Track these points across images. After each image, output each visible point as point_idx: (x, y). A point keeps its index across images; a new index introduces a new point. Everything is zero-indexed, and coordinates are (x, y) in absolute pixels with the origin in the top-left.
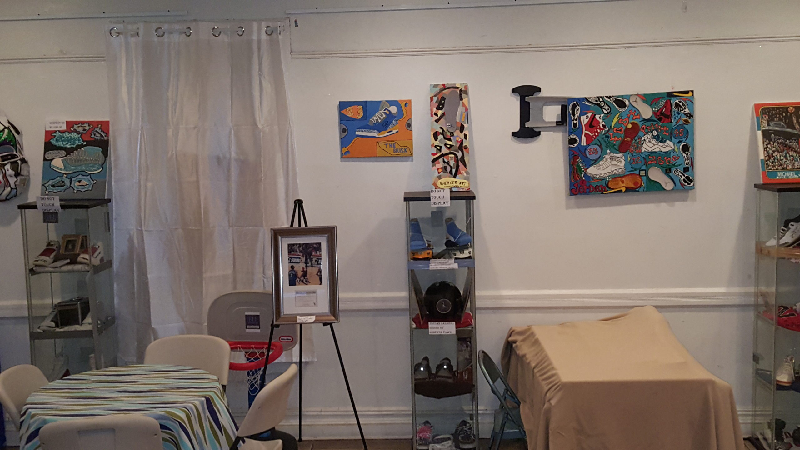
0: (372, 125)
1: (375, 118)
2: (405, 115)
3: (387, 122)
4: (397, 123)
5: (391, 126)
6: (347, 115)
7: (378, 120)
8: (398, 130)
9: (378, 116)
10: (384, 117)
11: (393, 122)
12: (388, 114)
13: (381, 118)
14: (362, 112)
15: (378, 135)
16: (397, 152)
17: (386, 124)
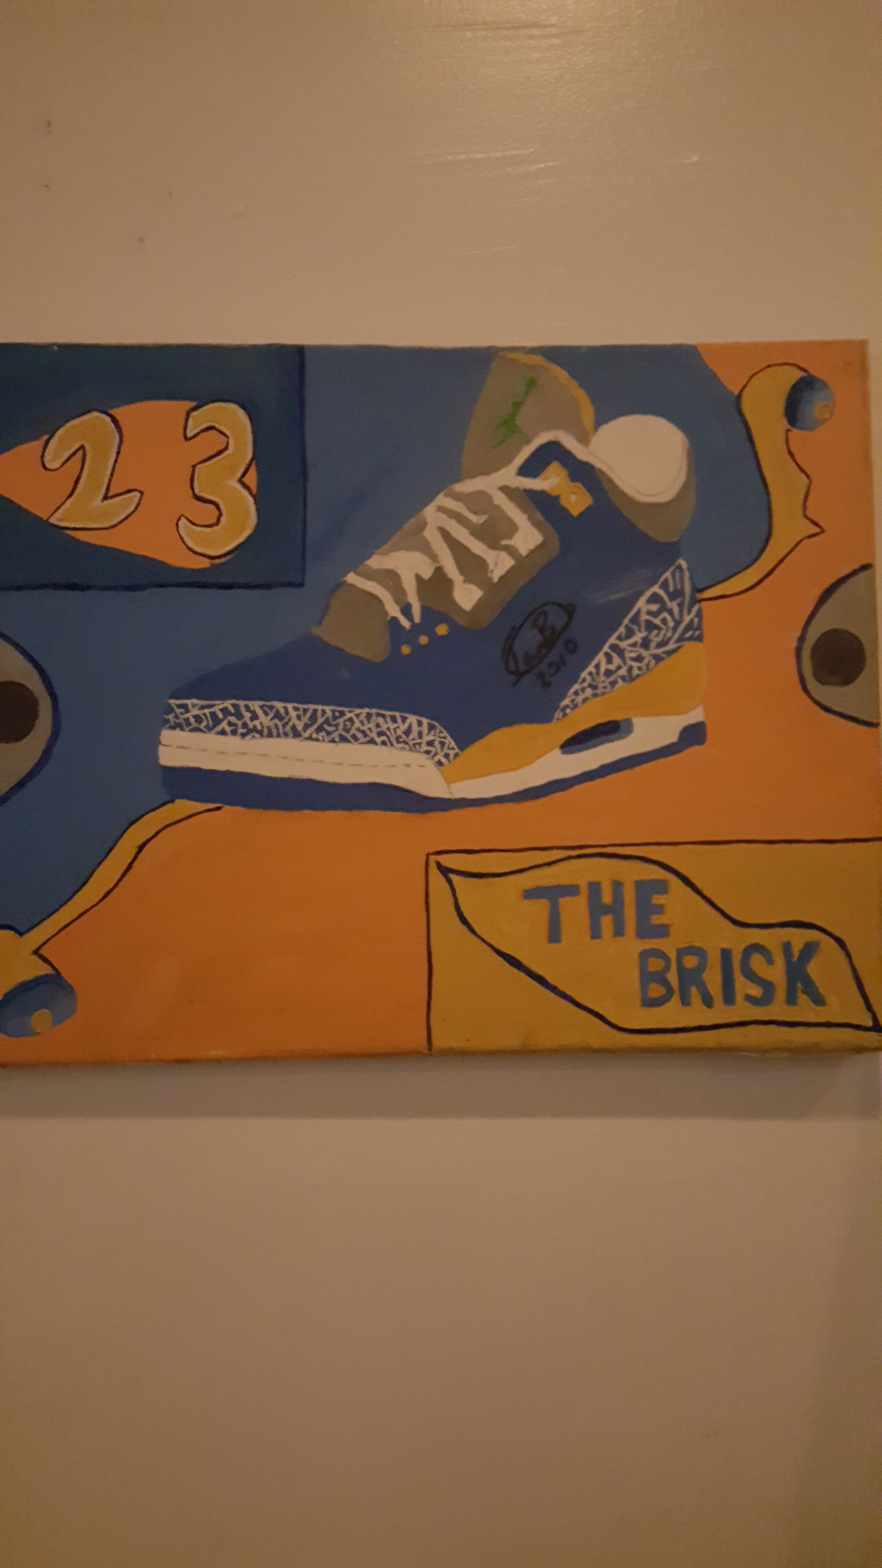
0: (370, 649)
1: (409, 566)
2: (788, 527)
3: (557, 619)
4: (690, 626)
5: (617, 660)
6: (53, 520)
7: (449, 583)
8: (696, 716)
9: (445, 534)
10: (524, 552)
11: (644, 617)
12: (575, 512)
13: (481, 563)
14: (252, 479)
15: (449, 782)
16: (685, 1001)
17: (548, 644)
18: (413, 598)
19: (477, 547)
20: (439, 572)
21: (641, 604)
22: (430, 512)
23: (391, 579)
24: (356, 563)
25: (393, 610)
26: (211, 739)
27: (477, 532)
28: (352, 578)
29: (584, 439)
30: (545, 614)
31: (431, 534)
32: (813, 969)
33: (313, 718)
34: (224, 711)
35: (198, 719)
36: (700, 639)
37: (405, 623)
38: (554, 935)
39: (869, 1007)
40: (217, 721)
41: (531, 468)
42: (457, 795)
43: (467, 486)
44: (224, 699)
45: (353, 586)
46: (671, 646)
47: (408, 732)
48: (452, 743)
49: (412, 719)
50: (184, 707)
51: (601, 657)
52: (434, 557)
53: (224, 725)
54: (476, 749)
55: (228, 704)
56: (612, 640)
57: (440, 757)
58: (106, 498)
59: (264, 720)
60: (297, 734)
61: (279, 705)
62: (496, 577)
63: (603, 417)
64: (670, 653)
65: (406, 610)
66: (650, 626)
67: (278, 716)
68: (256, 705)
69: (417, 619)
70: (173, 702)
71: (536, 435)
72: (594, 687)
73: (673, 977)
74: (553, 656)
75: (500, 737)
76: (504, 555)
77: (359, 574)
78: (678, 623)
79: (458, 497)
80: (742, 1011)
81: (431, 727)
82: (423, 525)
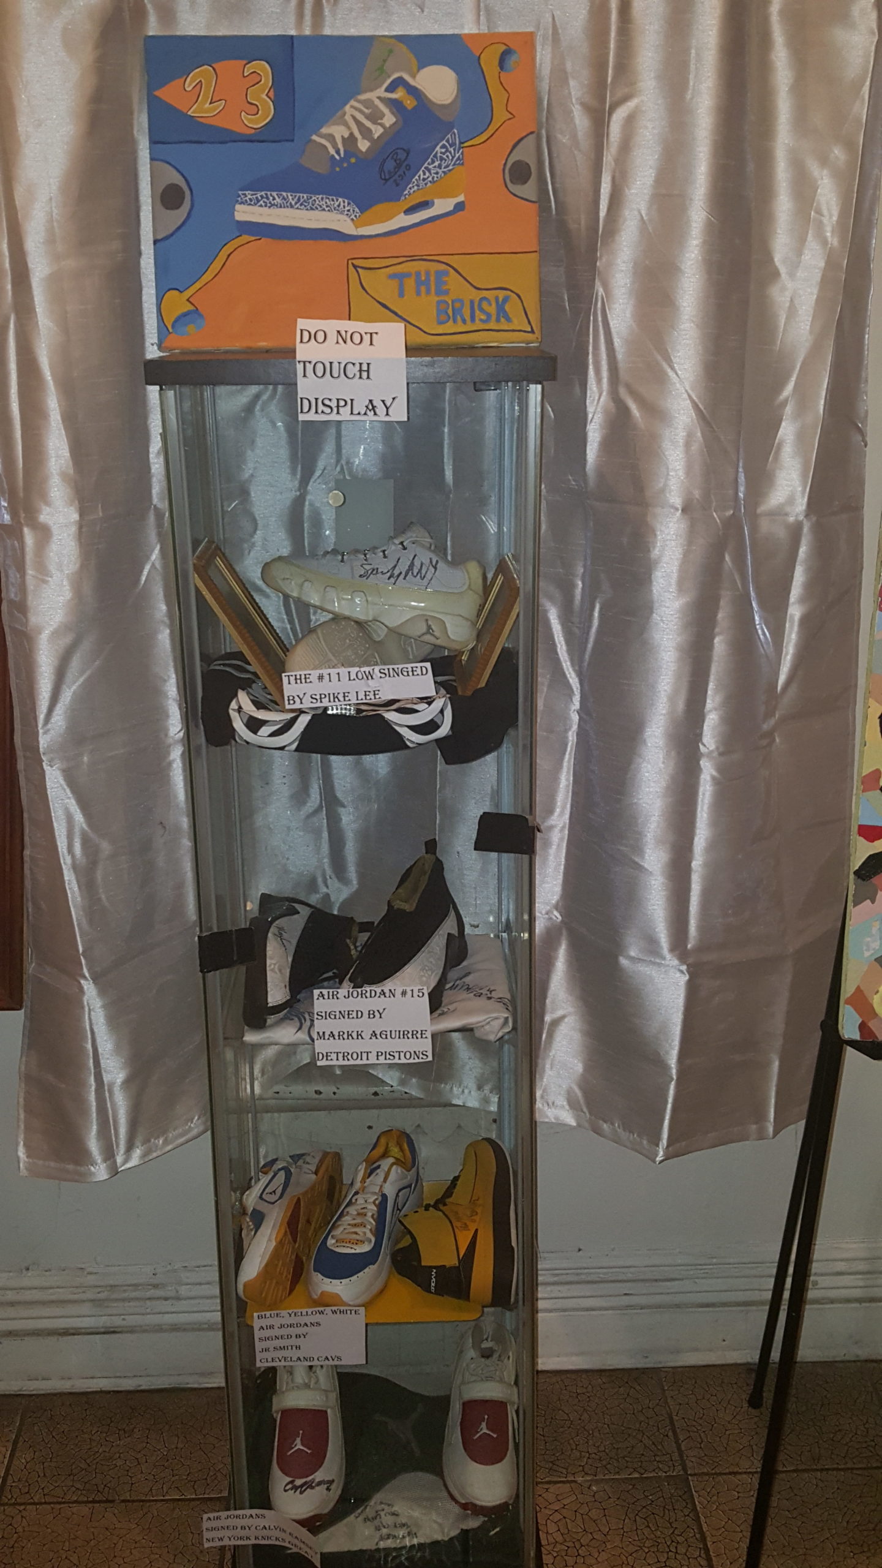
0: (322, 169)
1: (339, 132)
2: (500, 115)
3: (402, 155)
4: (458, 159)
5: (427, 174)
6: (189, 113)
7: (356, 139)
8: (461, 198)
9: (354, 117)
10: (388, 125)
11: (439, 155)
12: (410, 108)
13: (370, 130)
14: (271, 94)
15: (357, 227)
16: (455, 321)
17: (399, 166)
18: (340, 146)
19: (368, 124)
20: (352, 134)
21: (438, 148)
22: (347, 108)
23: (331, 138)
24: (316, 131)
25: (332, 151)
26: (256, 209)
27: (367, 117)
28: (314, 137)
29: (414, 76)
30: (397, 153)
31: (348, 118)
32: (507, 307)
33: (299, 199)
34: (262, 197)
35: (250, 199)
36: (463, 164)
37: (337, 157)
38: (401, 294)
39: (529, 322)
40: (258, 201)
41: (391, 89)
42: (360, 234)
43: (362, 97)
44: (262, 191)
45: (315, 141)
46: (451, 167)
47: (339, 206)
48: (357, 209)
49: (340, 200)
50: (245, 194)
51: (421, 172)
52: (349, 128)
53: (261, 202)
54: (368, 213)
55: (263, 193)
56: (426, 165)
57: (353, 217)
58: (211, 103)
59: (278, 200)
60: (292, 206)
61: (284, 194)
62: (376, 136)
63: (422, 66)
64: (450, 171)
65: (338, 152)
66: (442, 159)
67: (284, 198)
68: (274, 194)
69: (342, 156)
70: (240, 193)
71: (393, 73)
72: (418, 186)
73: (450, 312)
74: (400, 172)
75: (379, 208)
76: (379, 127)
77: (319, 136)
78: (453, 157)
79: (359, 101)
80: (478, 325)
81: (349, 204)
82: (345, 114)
